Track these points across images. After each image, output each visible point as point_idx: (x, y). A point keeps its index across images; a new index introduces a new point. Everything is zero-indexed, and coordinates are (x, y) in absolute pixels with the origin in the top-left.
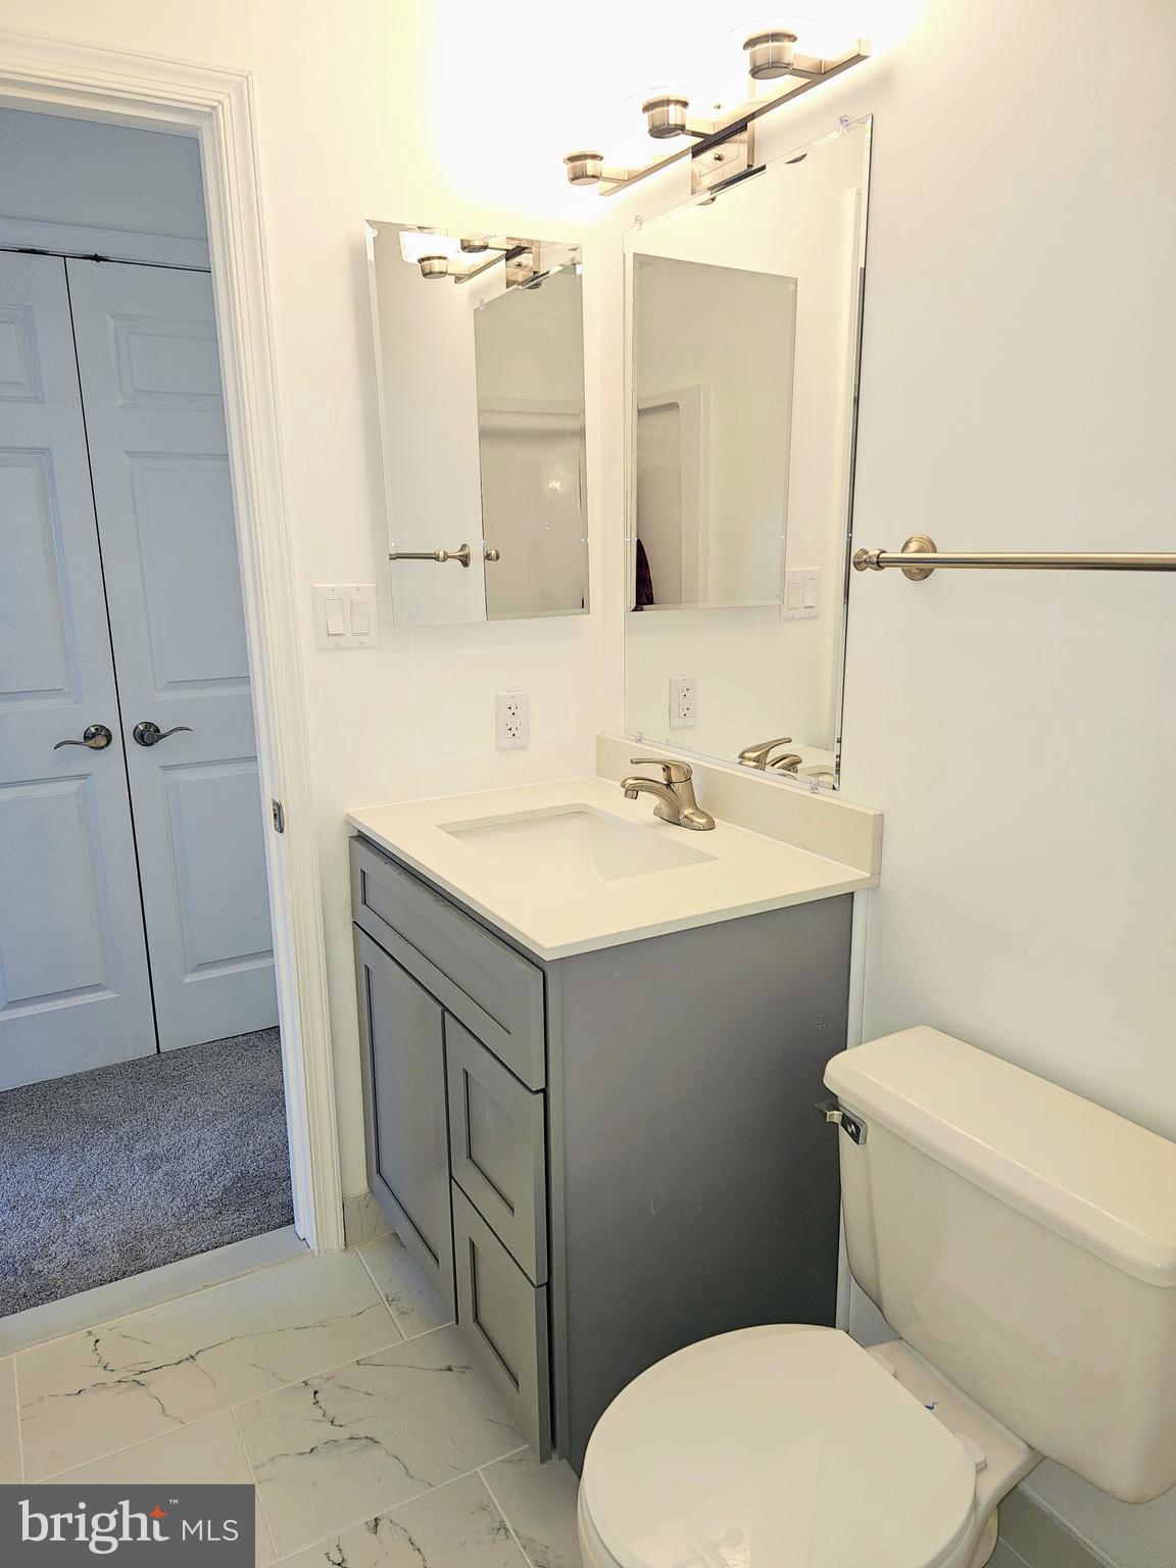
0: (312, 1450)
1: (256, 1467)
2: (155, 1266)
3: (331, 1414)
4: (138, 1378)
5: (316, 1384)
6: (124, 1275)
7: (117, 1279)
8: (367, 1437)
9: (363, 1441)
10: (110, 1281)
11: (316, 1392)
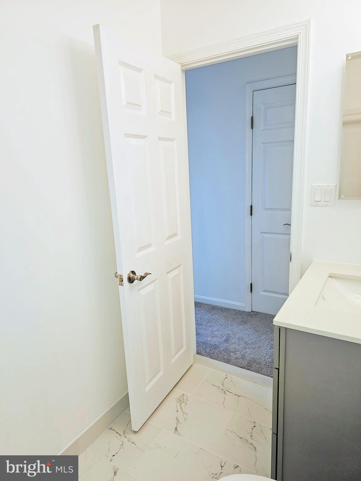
0: (241, 438)
1: (227, 430)
2: (251, 371)
3: (253, 434)
4: (225, 391)
5: (257, 425)
6: (244, 368)
7: (242, 368)
8: (255, 447)
9: (253, 447)
10: (241, 367)
11: (255, 426)
